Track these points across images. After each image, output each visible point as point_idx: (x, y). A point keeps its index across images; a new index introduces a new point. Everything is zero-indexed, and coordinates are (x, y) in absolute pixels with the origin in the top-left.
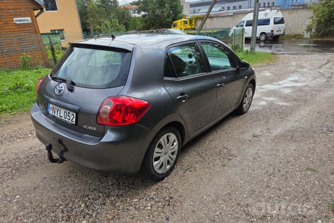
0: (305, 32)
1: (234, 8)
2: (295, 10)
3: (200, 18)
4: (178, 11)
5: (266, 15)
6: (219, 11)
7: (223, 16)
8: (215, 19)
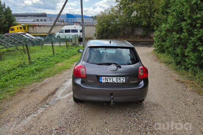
0: (94, 36)
1: (41, 20)
2: (87, 26)
3: (31, 26)
4: (12, 20)
5: (75, 27)
6: (33, 21)
7: (47, 26)
8: (42, 27)
